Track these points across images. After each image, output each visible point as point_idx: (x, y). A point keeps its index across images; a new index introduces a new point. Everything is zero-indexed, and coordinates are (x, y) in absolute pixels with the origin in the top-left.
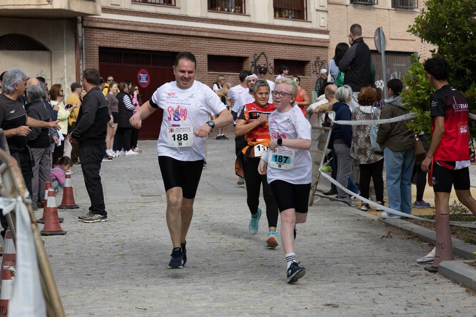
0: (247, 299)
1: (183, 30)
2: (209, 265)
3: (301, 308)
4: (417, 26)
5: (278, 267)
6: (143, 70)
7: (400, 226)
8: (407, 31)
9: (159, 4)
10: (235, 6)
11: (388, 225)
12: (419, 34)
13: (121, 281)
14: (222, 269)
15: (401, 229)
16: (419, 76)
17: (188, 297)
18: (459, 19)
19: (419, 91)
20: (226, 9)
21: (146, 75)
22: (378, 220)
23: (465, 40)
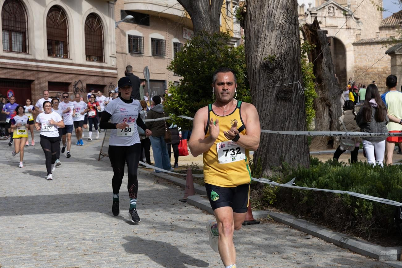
0: (81, 220)
1: (33, 67)
2: (57, 201)
3: (113, 224)
4: (172, 66)
5: (97, 201)
6: (10, 90)
7: (163, 177)
8: (167, 69)
9: (19, 52)
10: (64, 53)
11: (156, 176)
12: (173, 70)
13: (7, 212)
14: (65, 204)
15: (164, 178)
16: (174, 93)
17: (47, 220)
18: (196, 62)
19: (173, 103)
20: (58, 56)
21: (12, 93)
22: (151, 174)
23: (198, 74)
